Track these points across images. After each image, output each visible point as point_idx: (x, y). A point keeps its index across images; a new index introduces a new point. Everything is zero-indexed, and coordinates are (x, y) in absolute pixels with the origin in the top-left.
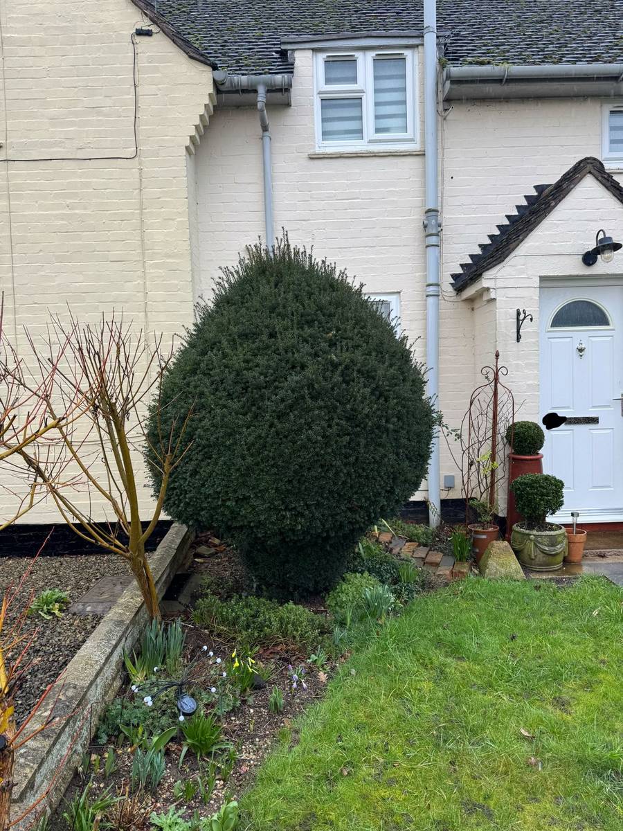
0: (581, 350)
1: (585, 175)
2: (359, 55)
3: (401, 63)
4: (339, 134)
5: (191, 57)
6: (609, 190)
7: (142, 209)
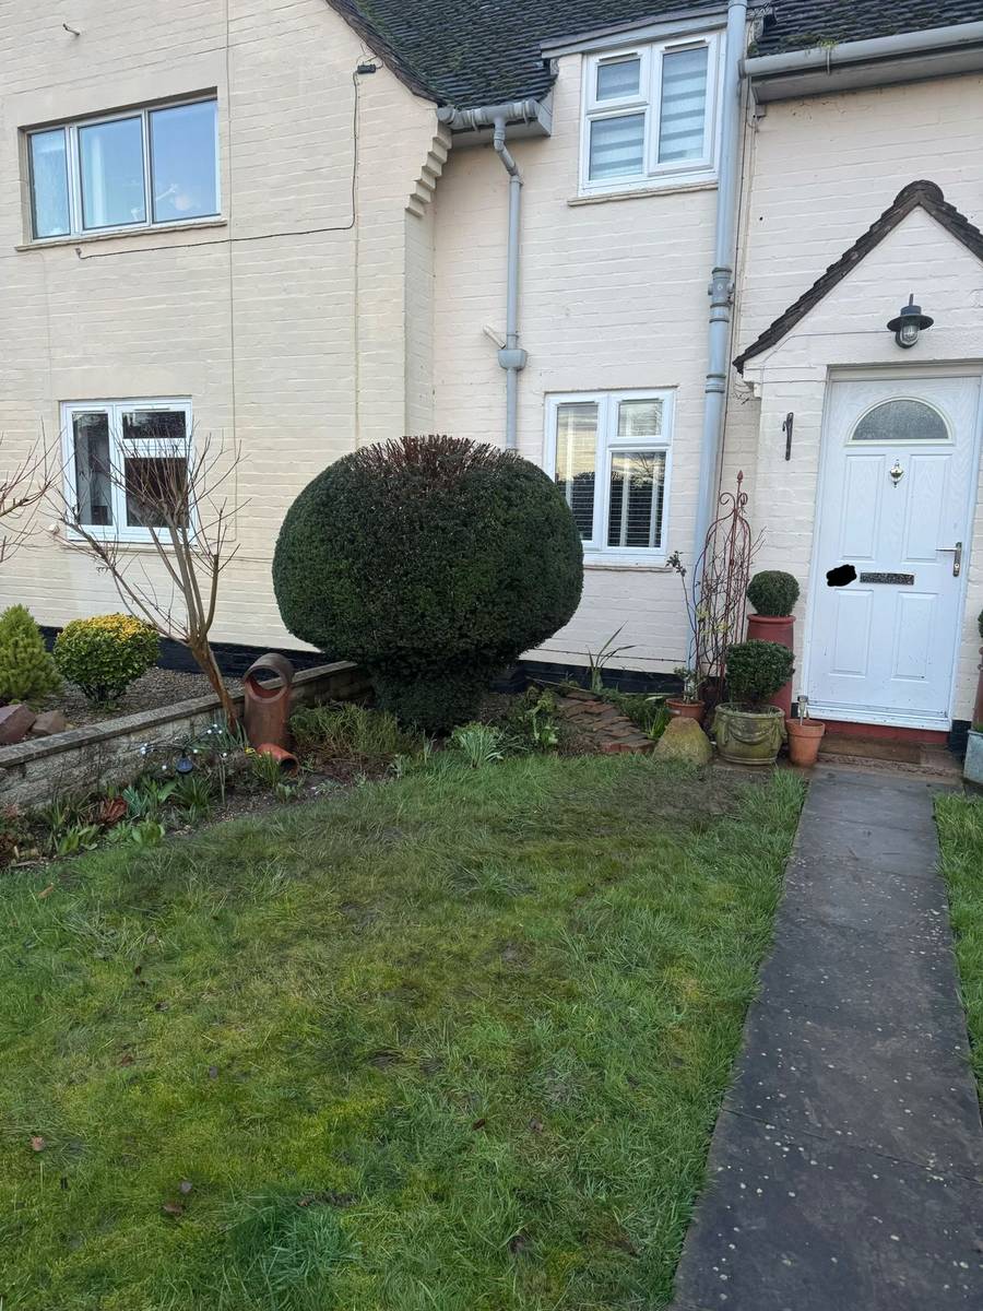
0: (896, 475)
1: (911, 209)
2: (641, 51)
3: (702, 52)
4: (614, 167)
5: (415, 94)
6: (949, 230)
7: (356, 290)
